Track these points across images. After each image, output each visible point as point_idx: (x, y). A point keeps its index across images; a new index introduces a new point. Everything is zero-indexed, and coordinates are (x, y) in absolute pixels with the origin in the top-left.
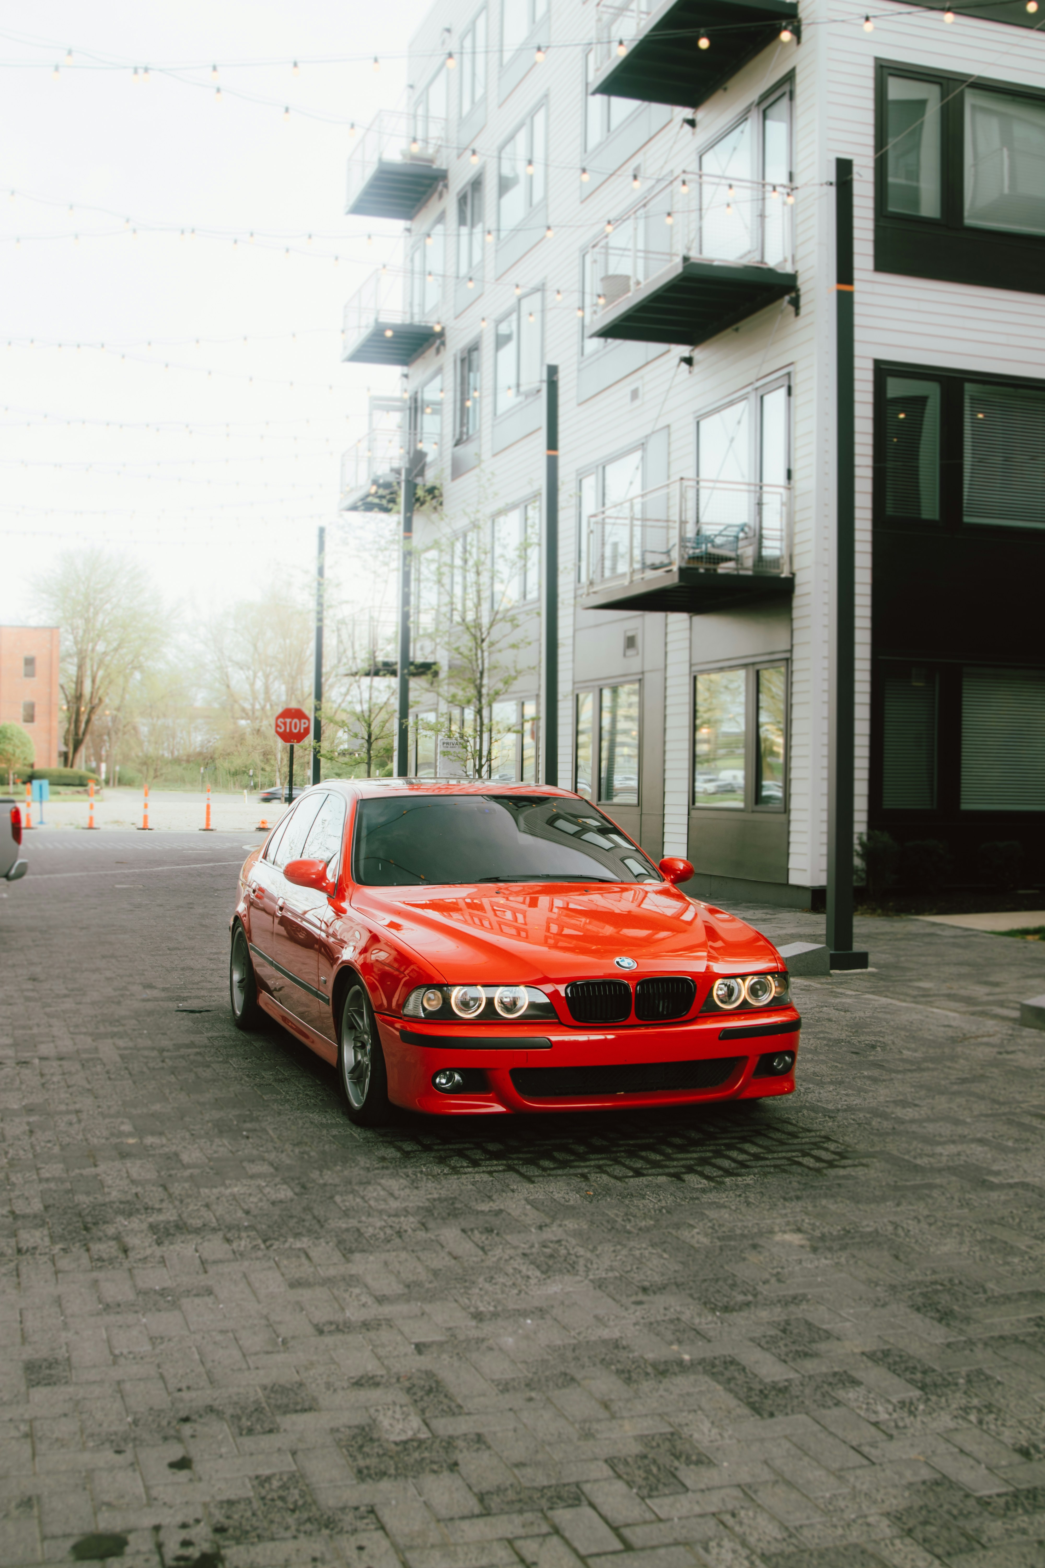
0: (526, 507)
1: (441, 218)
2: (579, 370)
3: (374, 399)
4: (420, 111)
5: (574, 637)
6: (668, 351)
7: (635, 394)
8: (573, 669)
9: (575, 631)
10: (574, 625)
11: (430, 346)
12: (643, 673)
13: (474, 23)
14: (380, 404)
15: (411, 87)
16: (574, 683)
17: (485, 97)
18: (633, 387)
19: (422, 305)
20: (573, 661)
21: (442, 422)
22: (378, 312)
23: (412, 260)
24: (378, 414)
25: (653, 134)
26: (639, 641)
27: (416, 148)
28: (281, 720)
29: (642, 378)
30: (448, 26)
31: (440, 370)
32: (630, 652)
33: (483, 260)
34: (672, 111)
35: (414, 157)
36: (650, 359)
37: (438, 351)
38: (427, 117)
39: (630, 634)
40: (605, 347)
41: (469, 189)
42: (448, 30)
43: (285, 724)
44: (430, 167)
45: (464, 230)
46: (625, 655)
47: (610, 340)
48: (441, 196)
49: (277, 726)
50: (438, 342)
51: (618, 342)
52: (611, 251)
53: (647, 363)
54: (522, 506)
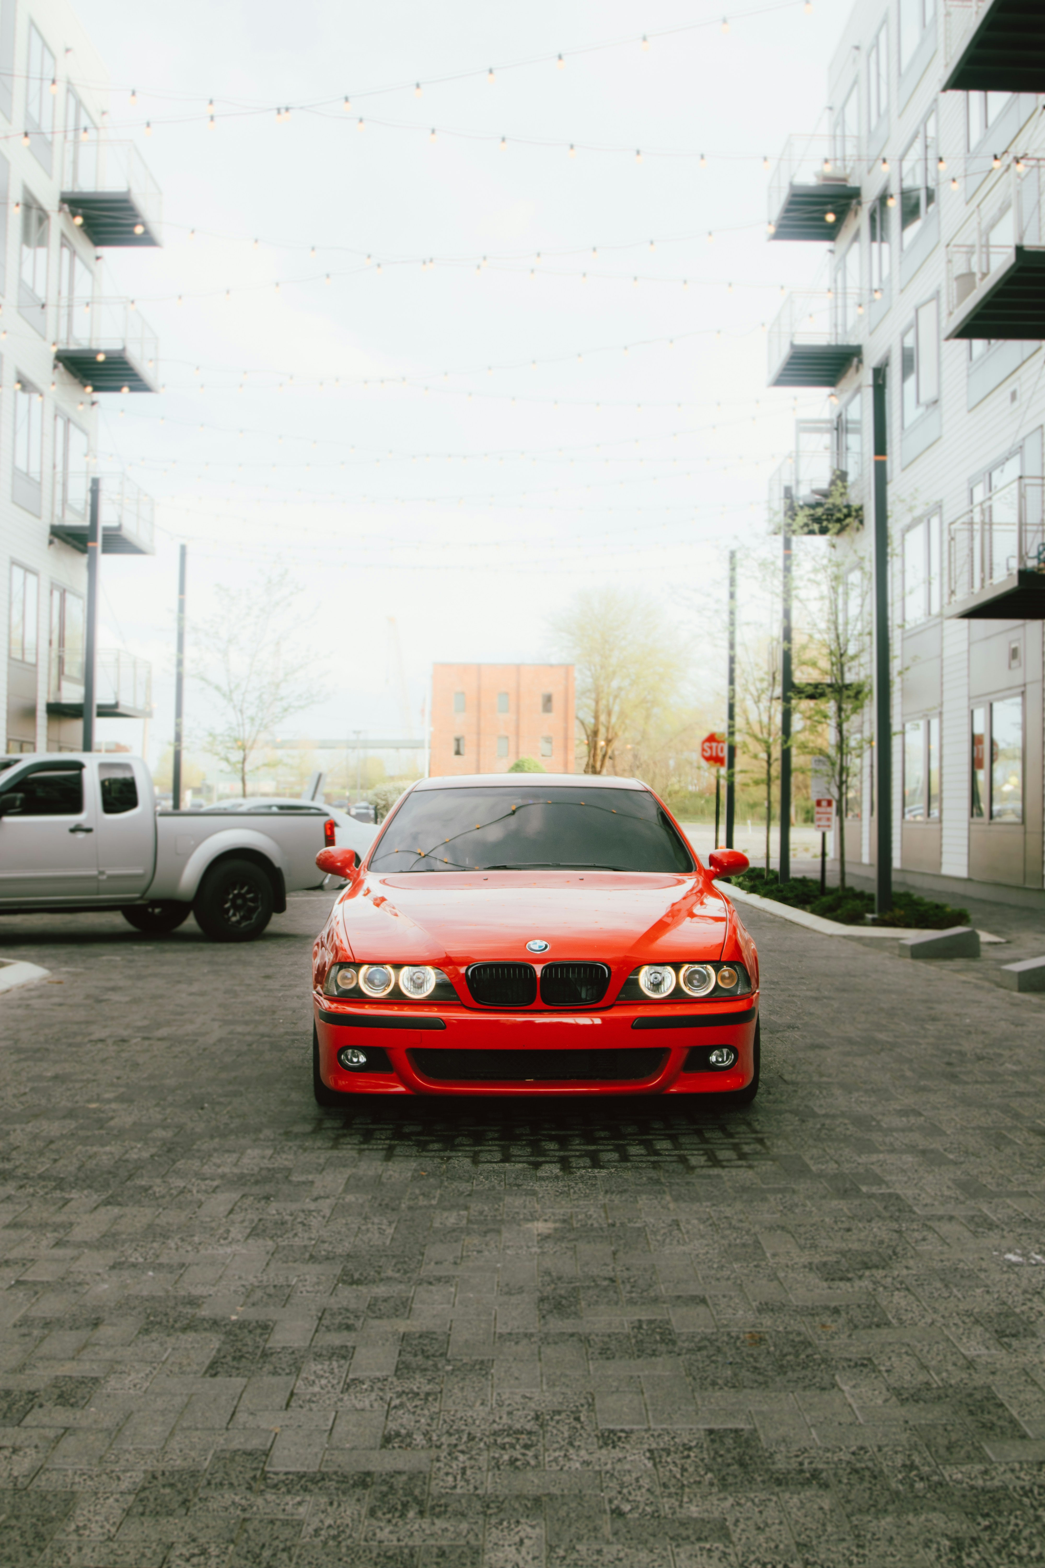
0: (929, 521)
1: (856, 237)
2: (968, 376)
3: (799, 422)
4: (839, 132)
5: (969, 651)
6: (1040, 348)
7: (1014, 396)
8: (969, 684)
9: (970, 644)
10: (969, 638)
11: (850, 365)
12: (1025, 685)
13: (877, 37)
14: (806, 427)
15: (831, 108)
16: (970, 698)
17: (888, 111)
18: (1011, 389)
19: (845, 325)
20: (969, 676)
21: (862, 440)
22: (793, 335)
23: (835, 281)
24: (804, 437)
25: (1022, 124)
26: (1021, 653)
27: (828, 169)
28: (707, 744)
29: (1019, 378)
30: (856, 44)
31: (858, 390)
32: (1015, 663)
33: (890, 274)
34: (1037, 99)
35: (826, 178)
36: (1025, 357)
37: (857, 370)
38: (844, 136)
39: (1013, 646)
40: (988, 350)
41: (877, 203)
42: (857, 48)
43: (711, 748)
44: (844, 186)
45: (875, 246)
46: (1010, 667)
47: (993, 341)
48: (856, 214)
49: (703, 750)
50: (855, 360)
51: (1000, 342)
52: (992, 250)
53: (1024, 362)
54: (925, 520)
